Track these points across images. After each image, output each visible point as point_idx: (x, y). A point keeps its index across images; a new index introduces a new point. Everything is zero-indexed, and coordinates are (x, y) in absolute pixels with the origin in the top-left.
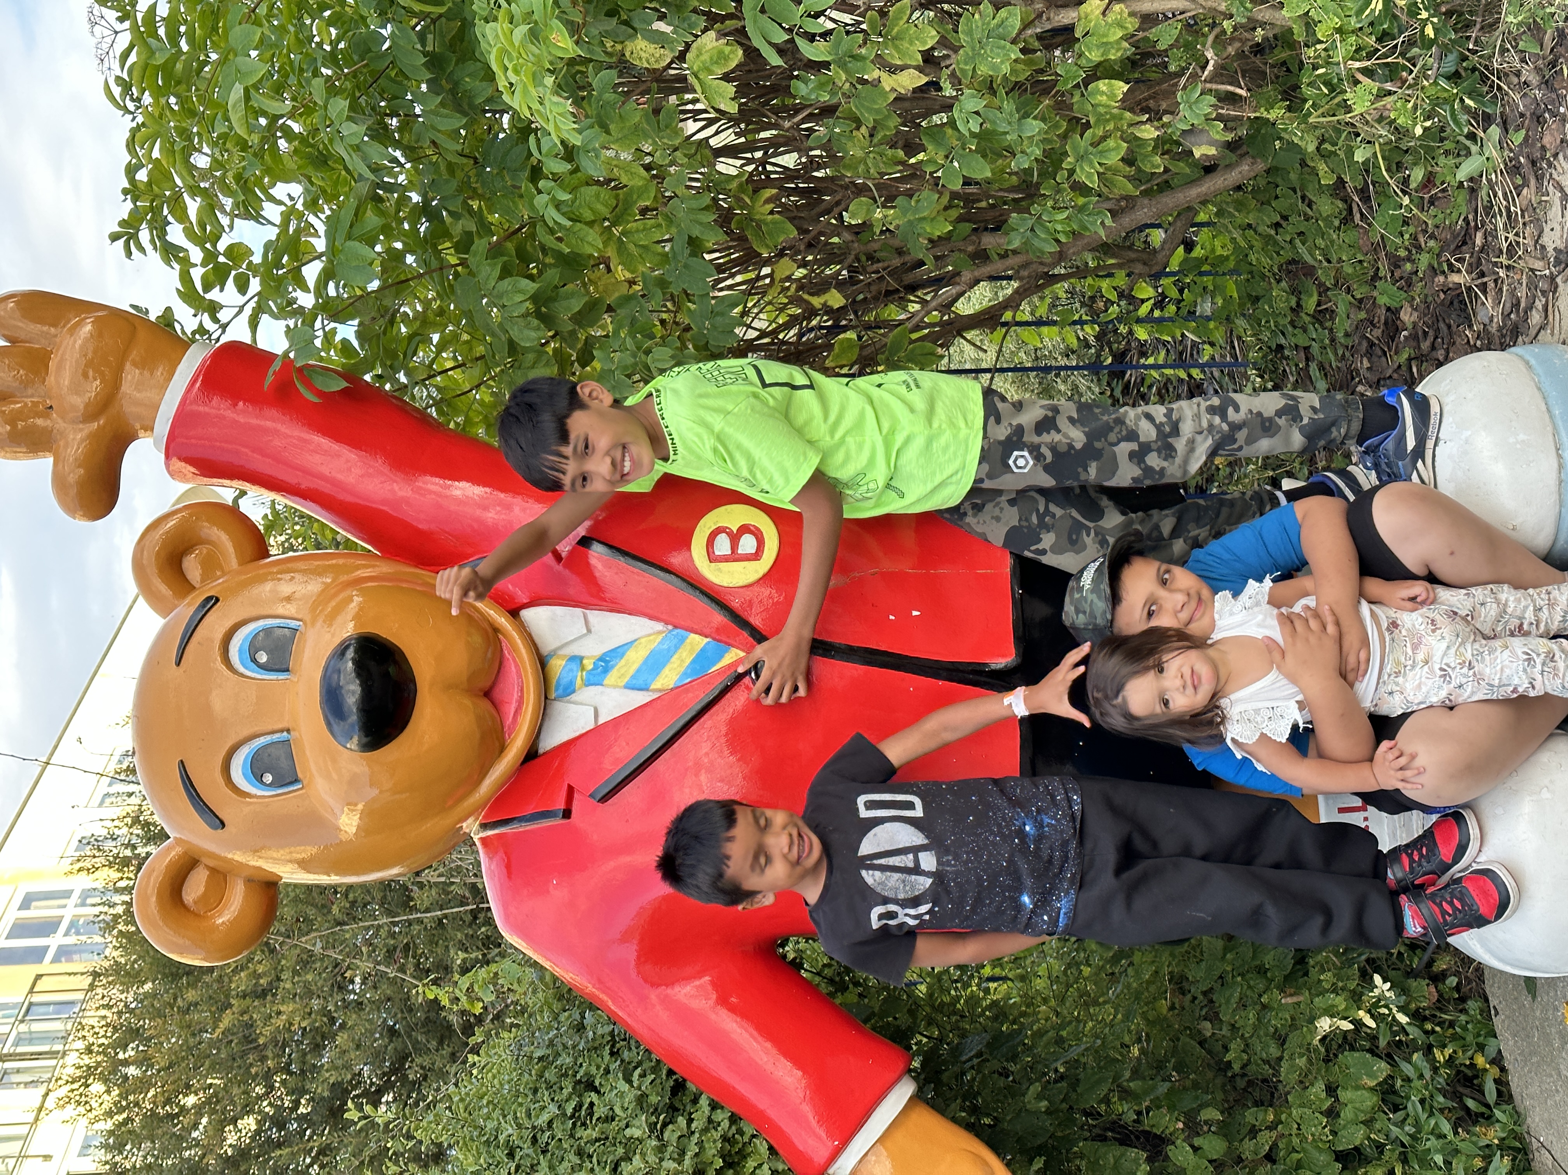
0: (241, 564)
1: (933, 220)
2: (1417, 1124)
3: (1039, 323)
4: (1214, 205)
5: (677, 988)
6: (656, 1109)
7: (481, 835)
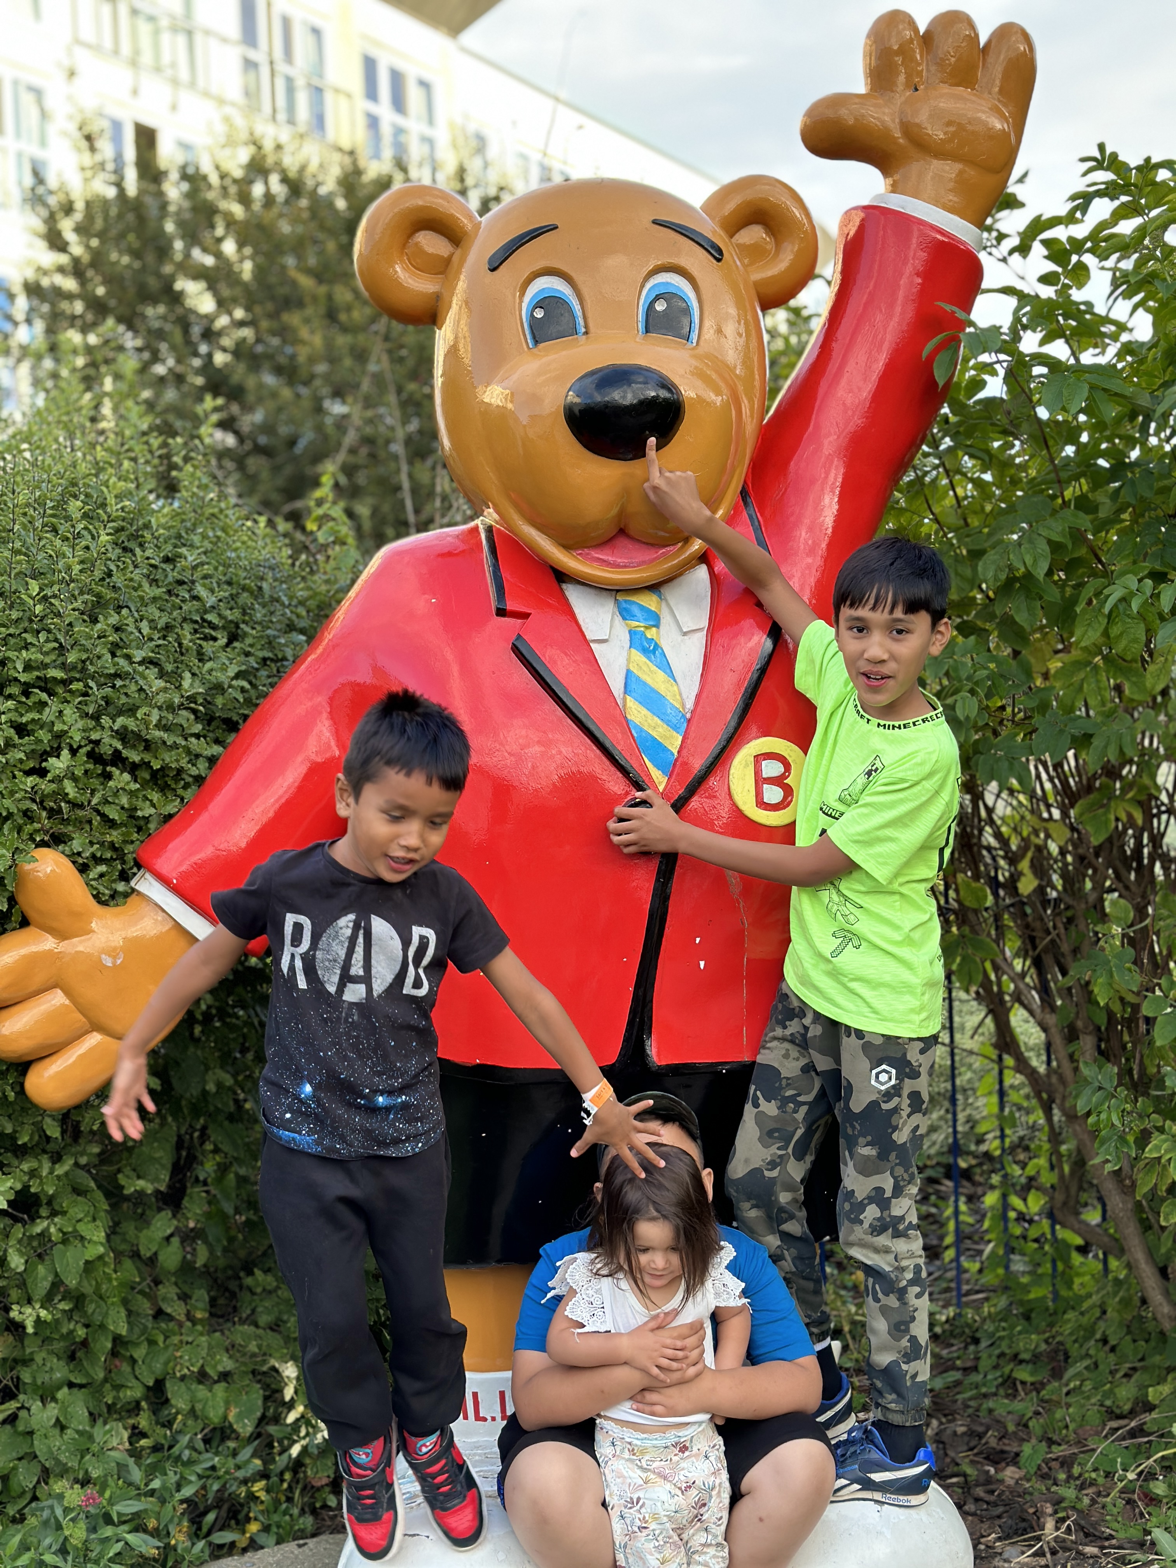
0: (756, 284)
1: (1110, 985)
2: (190, 1463)
3: (1002, 1093)
4: (1127, 1277)
6: (209, 703)
7: (481, 527)
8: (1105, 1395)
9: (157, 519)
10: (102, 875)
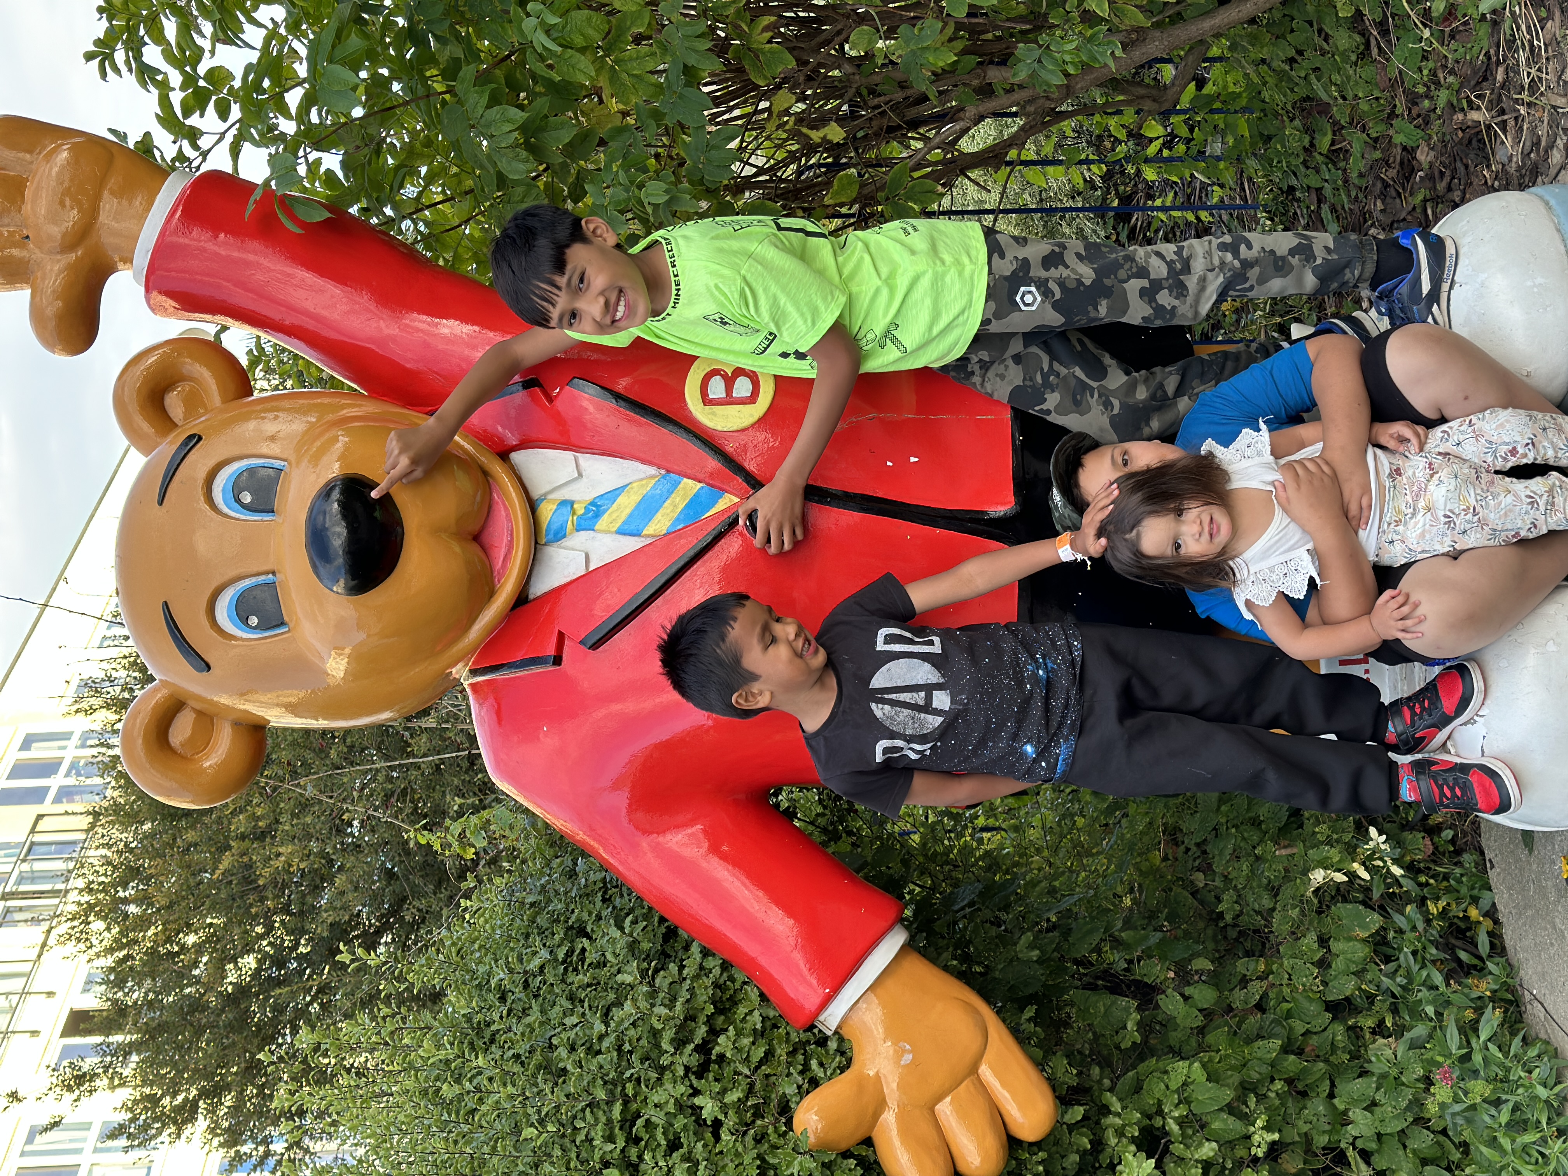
0: (225, 400)
1: (936, 49)
2: (1409, 976)
3: (1044, 162)
4: (1228, 39)
5: (669, 837)
6: (648, 956)
7: (471, 681)
8: (1346, 59)
9: (462, 1008)
10: (821, 1064)
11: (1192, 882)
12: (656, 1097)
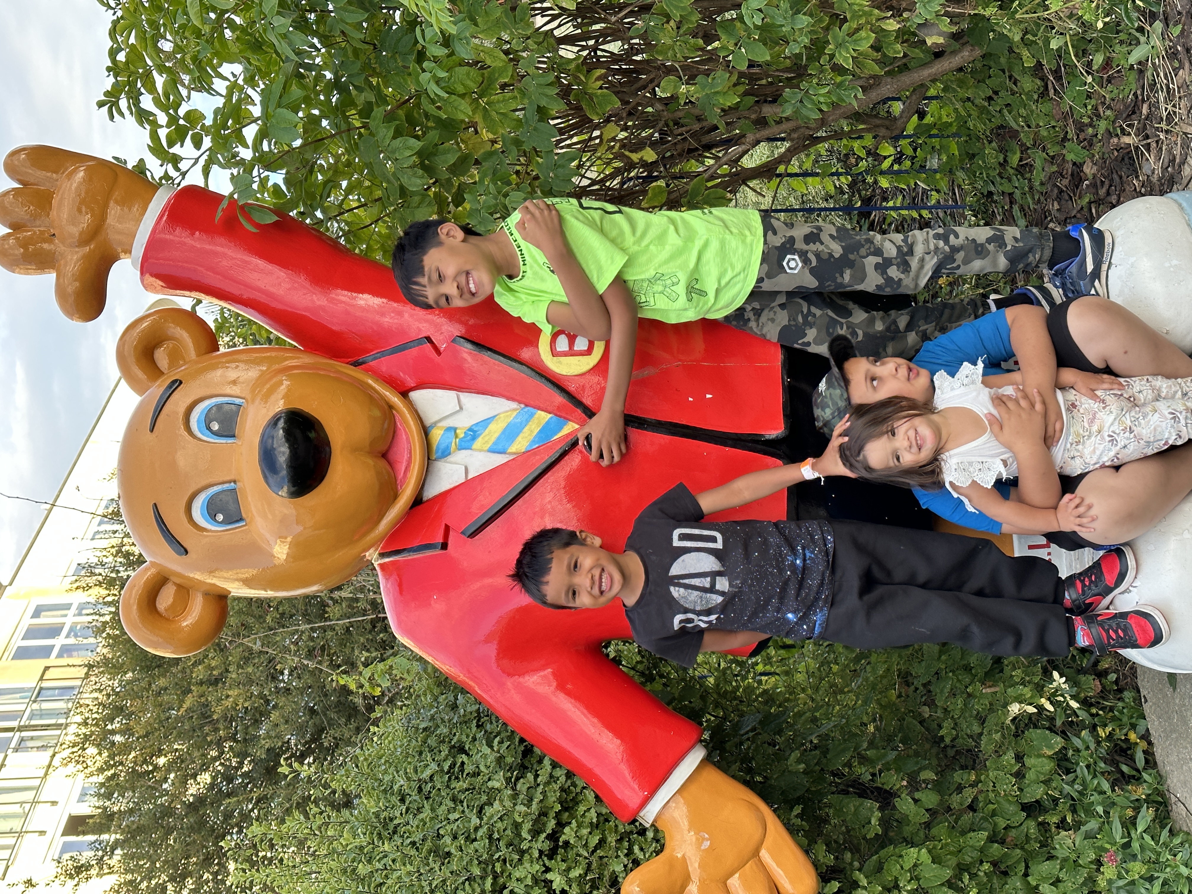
1: (725, 93)
2: (1084, 783)
3: (805, 174)
4: (942, 83)
5: (527, 678)
6: (511, 767)
7: (380, 562)
8: (1030, 98)
9: (372, 807)
10: (642, 849)
11: (920, 714)
12: (518, 873)
